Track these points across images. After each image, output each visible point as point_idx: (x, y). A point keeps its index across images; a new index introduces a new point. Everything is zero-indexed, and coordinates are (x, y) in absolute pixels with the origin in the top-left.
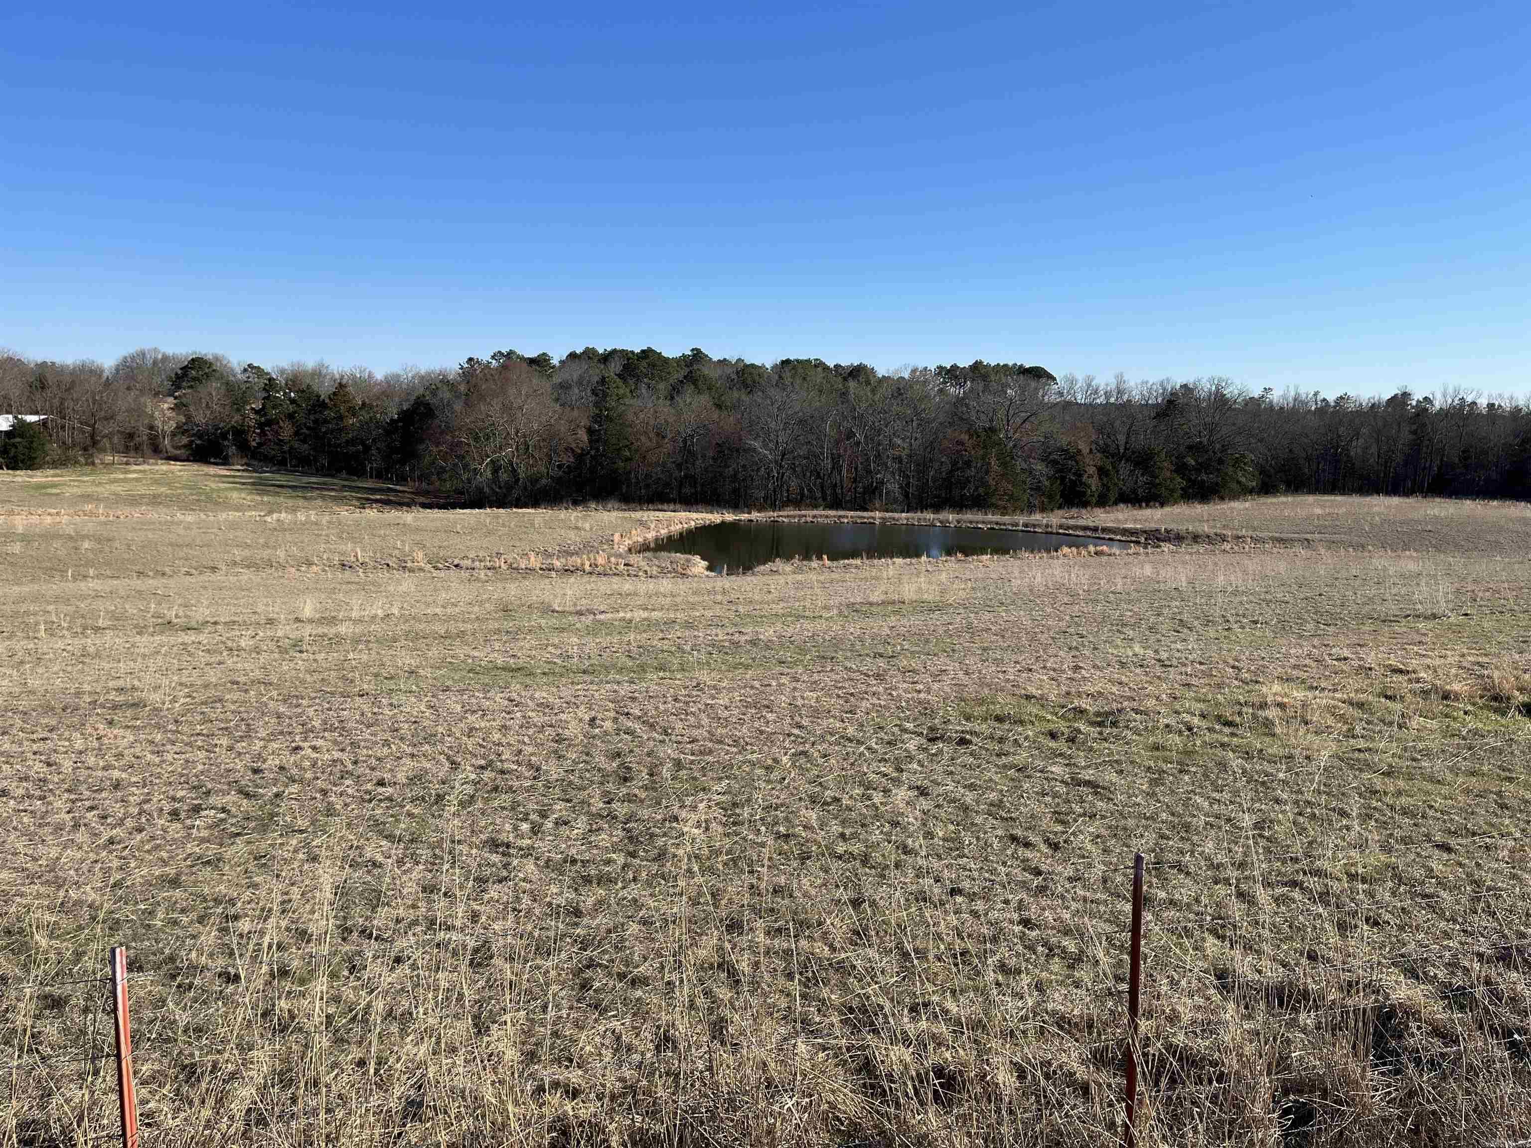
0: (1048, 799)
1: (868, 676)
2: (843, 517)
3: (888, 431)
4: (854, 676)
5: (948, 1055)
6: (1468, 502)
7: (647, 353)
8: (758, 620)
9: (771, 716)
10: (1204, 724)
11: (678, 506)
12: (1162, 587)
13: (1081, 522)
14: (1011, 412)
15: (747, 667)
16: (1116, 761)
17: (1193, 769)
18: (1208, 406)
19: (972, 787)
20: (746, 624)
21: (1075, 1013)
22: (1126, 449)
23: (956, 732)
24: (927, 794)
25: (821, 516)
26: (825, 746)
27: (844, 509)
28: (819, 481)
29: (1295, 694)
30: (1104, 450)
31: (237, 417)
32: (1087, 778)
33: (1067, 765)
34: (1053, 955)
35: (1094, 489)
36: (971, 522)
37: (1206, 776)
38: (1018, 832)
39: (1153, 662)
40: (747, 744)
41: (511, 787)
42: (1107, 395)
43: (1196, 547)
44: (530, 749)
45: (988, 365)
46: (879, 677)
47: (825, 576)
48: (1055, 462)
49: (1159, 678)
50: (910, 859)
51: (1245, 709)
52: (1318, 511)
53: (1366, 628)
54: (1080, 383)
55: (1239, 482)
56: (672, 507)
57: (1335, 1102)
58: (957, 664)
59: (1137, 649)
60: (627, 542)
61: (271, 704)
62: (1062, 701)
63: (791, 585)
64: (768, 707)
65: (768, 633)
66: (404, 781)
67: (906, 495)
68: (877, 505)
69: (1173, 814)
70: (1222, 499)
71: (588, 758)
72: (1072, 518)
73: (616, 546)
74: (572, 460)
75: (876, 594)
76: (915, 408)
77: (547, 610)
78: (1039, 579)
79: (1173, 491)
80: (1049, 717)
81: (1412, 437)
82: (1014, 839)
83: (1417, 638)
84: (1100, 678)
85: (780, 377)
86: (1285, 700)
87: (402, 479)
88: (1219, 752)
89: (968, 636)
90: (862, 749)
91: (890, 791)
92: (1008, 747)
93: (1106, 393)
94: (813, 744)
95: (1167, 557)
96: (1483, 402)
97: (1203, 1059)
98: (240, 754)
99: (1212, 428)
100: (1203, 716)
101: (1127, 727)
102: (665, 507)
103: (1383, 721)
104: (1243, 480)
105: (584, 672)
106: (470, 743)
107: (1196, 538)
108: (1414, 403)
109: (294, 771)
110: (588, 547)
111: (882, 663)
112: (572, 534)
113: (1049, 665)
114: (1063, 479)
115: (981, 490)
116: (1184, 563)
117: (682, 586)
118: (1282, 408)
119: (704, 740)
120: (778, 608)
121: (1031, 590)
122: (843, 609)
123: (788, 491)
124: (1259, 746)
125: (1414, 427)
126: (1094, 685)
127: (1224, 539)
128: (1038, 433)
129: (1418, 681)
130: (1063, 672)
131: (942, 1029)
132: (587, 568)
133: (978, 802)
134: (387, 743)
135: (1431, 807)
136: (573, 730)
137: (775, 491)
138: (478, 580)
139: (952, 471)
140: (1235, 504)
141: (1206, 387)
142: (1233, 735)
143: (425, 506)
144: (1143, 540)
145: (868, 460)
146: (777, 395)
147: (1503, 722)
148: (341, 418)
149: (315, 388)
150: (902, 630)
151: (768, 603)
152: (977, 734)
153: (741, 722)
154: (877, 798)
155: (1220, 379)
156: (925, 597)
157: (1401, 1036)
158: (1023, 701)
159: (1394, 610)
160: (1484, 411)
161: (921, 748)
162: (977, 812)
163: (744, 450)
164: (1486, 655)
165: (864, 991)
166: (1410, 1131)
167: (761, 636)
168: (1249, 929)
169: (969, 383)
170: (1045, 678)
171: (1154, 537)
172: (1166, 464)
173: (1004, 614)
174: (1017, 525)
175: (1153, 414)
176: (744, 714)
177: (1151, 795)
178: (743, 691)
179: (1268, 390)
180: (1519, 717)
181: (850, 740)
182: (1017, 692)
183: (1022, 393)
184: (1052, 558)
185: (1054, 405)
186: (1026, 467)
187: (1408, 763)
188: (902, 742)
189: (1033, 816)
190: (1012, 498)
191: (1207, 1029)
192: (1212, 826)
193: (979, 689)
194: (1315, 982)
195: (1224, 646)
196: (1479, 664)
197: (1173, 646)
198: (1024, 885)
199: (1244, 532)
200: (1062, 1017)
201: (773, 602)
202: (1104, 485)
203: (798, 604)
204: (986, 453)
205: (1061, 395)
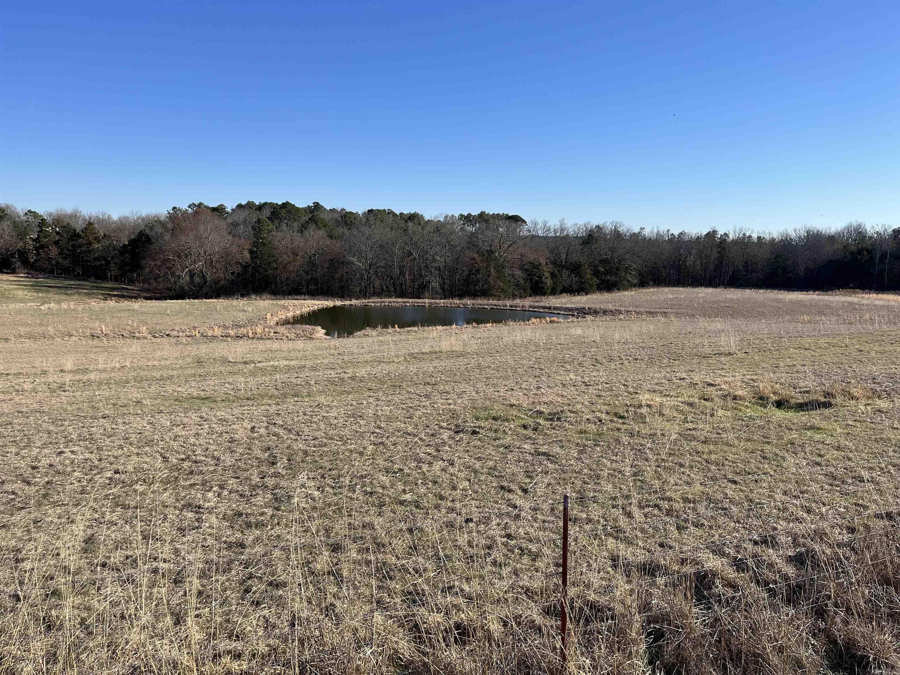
0: (522, 464)
1: (421, 396)
2: (407, 302)
3: (432, 252)
4: (412, 396)
5: (463, 616)
6: (748, 290)
7: (285, 205)
8: (355, 364)
9: (362, 422)
10: (608, 418)
11: (307, 297)
12: (586, 340)
13: (542, 304)
14: (502, 241)
15: (349, 393)
16: (560, 441)
17: (602, 444)
18: (611, 237)
19: (479, 459)
20: (349, 367)
21: (536, 586)
22: (566, 262)
23: (471, 427)
24: (454, 464)
25: (394, 302)
26: (395, 438)
27: (407, 298)
28: (392, 281)
29: (657, 399)
30: (554, 263)
31: (21, 244)
32: (544, 451)
33: (533, 444)
34: (524, 554)
35: (548, 285)
36: (480, 305)
37: (609, 447)
38: (505, 484)
39: (581, 383)
40: (348, 439)
41: (201, 471)
42: (555, 231)
43: (605, 318)
44: (213, 447)
45: (488, 214)
46: (427, 396)
47: (397, 337)
48: (527, 270)
49: (584, 392)
50: (443, 503)
51: (630, 408)
52: (670, 296)
53: (695, 361)
54: (540, 225)
55: (628, 281)
56: (303, 297)
57: (675, 627)
58: (472, 388)
59: (572, 376)
60: (276, 319)
61: (44, 425)
62: (531, 407)
63: (376, 344)
64: (361, 417)
65: (362, 372)
66: (132, 470)
67: (443, 289)
68: (427, 295)
69: (591, 470)
70: (619, 290)
71: (249, 452)
72: (537, 302)
73: (268, 322)
74: (240, 269)
75: (426, 347)
76: (447, 238)
77: (225, 361)
78: (518, 337)
79: (592, 286)
80: (523, 416)
81: (717, 255)
82: (502, 488)
83: (721, 366)
84: (551, 393)
85: (367, 219)
86: (652, 403)
87: (132, 282)
88: (616, 433)
89: (478, 371)
90: (416, 439)
91: (432, 463)
92: (500, 435)
93: (554, 230)
94: (388, 437)
95: (589, 323)
96: (755, 236)
97: (603, 607)
98: (23, 457)
99: (612, 250)
100: (608, 413)
101: (566, 421)
102: (299, 297)
103: (702, 413)
104: (630, 279)
105: (248, 399)
106: (175, 445)
107: (605, 312)
108: (719, 236)
109: (60, 467)
110: (251, 322)
111: (429, 388)
112: (241, 314)
113: (523, 386)
114: (531, 279)
115: (486, 286)
116: (598, 327)
117: (310, 345)
118: (650, 239)
119: (322, 438)
120: (368, 357)
121: (514, 344)
122: (407, 357)
123: (374, 287)
124: (637, 429)
125: (720, 249)
126: (548, 397)
127: (620, 312)
128: (517, 253)
129: (721, 390)
130: (531, 390)
131: (461, 600)
132: (251, 335)
133: (482, 468)
134: (121, 447)
135: (726, 459)
136: (241, 434)
137: (366, 287)
138: (182, 343)
139: (469, 275)
140: (626, 293)
141: (609, 227)
142: (624, 423)
143: (147, 298)
144: (576, 314)
145: (420, 269)
146: (366, 230)
147: (765, 411)
148: (90, 244)
149: (72, 224)
150: (441, 368)
151: (362, 354)
152: (482, 428)
153: (345, 426)
154: (425, 467)
155: (617, 223)
156: (454, 348)
157: (711, 588)
158: (508, 408)
159: (708, 351)
160: (756, 241)
161: (450, 438)
162: (482, 473)
163: (347, 263)
164: (756, 375)
165: (415, 582)
166: (716, 641)
167: (357, 374)
168: (631, 532)
169: (478, 225)
170: (521, 394)
171: (582, 312)
172: (588, 271)
173: (498, 358)
174: (506, 306)
175: (581, 242)
176: (346, 421)
177: (579, 459)
178: (346, 408)
179: (642, 229)
180: (773, 408)
181: (409, 434)
182: (505, 403)
183: (508, 231)
184: (526, 325)
185: (526, 237)
186: (510, 273)
187: (715, 436)
188: (440, 434)
189: (513, 474)
190: (503, 290)
191: (608, 590)
192: (612, 475)
193: (484, 402)
194: (665, 560)
195: (619, 374)
196: (752, 380)
197: (592, 374)
198: (508, 514)
199: (631, 309)
200: (528, 590)
201: (365, 353)
202: (554, 283)
203: (380, 354)
204: (488, 265)
205: (530, 231)
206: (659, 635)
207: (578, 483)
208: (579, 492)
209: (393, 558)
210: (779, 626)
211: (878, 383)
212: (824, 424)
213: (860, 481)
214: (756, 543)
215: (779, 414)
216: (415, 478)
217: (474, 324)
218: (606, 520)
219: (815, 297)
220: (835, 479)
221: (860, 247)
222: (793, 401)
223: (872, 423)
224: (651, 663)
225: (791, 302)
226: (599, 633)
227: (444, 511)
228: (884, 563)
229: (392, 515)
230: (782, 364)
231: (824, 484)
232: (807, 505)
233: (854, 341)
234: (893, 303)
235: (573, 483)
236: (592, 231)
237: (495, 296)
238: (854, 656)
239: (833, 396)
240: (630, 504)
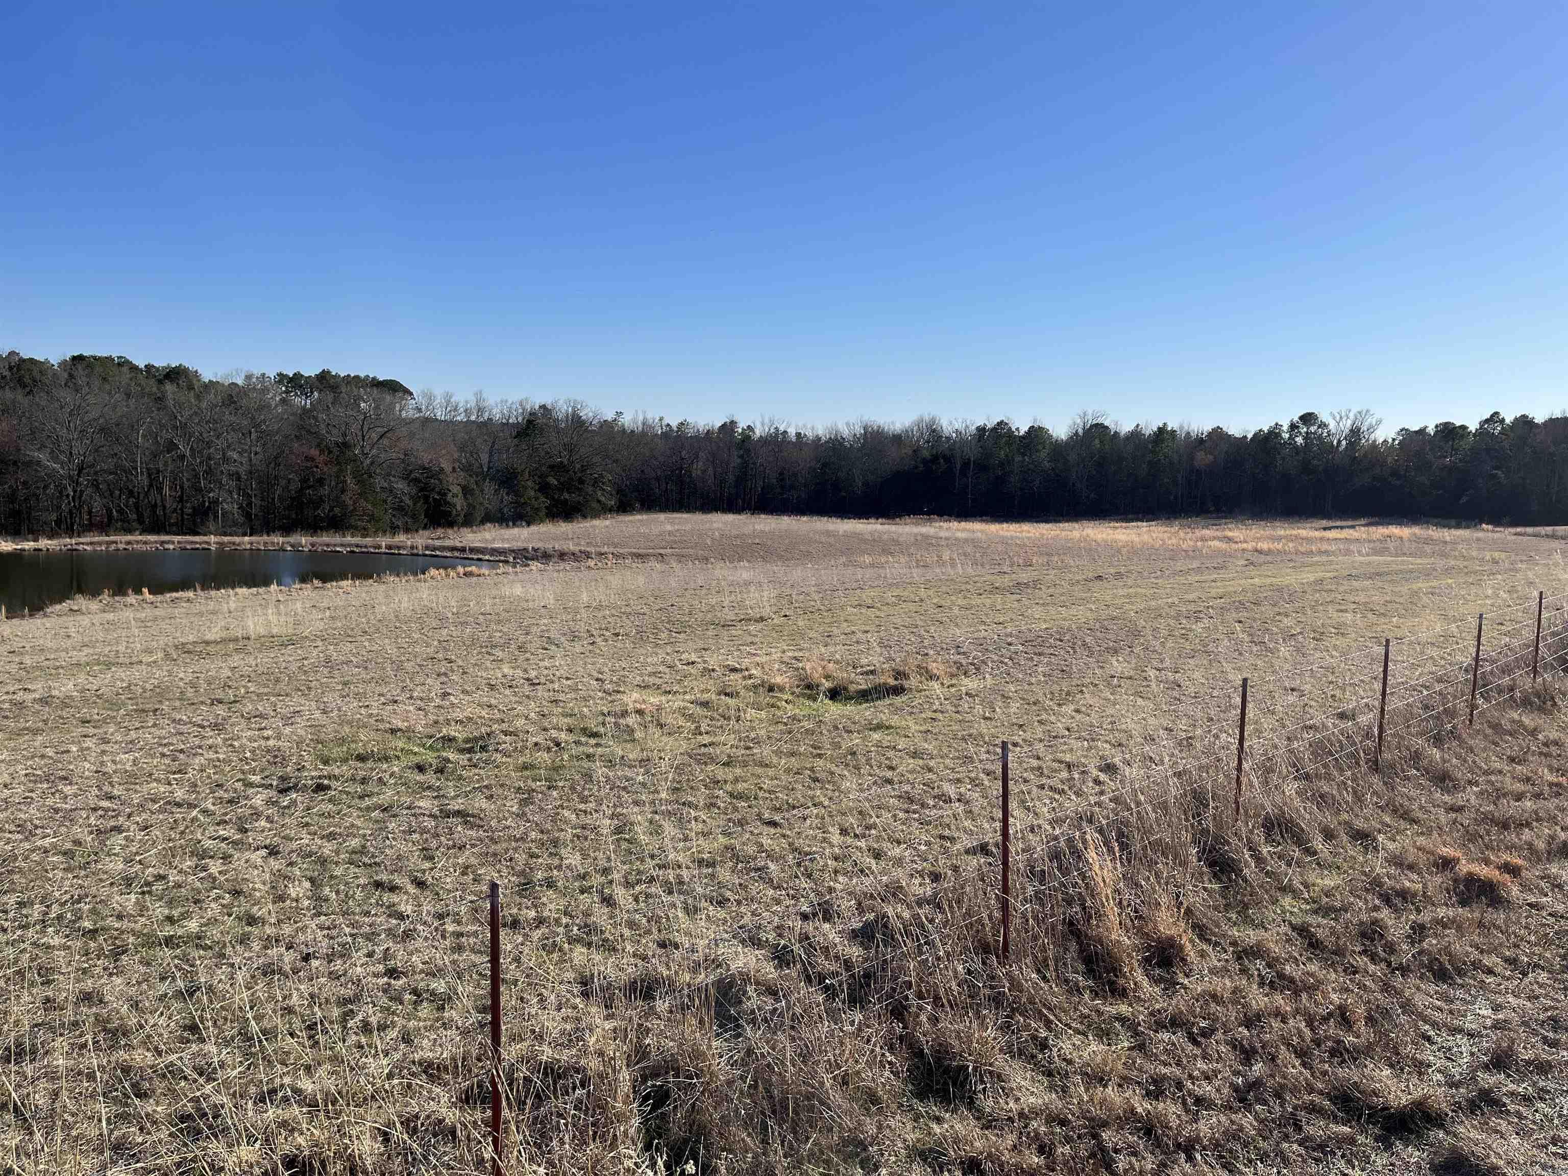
0: (415, 836)
1: (203, 727)
2: (168, 542)
3: (220, 443)
4: (184, 729)
5: (300, 1140)
6: (786, 518)
8: (53, 672)
9: (69, 790)
10: (571, 738)
12: (531, 604)
13: (448, 543)
14: (366, 428)
15: (36, 732)
16: (486, 787)
17: (561, 784)
18: (567, 427)
19: (331, 837)
20: (36, 678)
21: (445, 1056)
22: (489, 468)
23: (312, 778)
24: (278, 853)
25: (138, 542)
26: (144, 816)
27: (168, 533)
28: (132, 501)
29: (652, 700)
30: (467, 469)
32: (456, 808)
33: (435, 798)
34: (422, 1001)
35: (459, 509)
36: (328, 545)
37: (573, 788)
38: (384, 877)
39: (522, 681)
40: (36, 827)
43: (562, 565)
45: (337, 376)
46: (217, 727)
47: (147, 613)
48: (416, 480)
49: (528, 697)
50: (255, 930)
51: (608, 719)
52: (669, 528)
53: (710, 633)
54: (439, 400)
55: (599, 501)
57: (687, 1077)
58: (313, 704)
59: (506, 670)
62: (430, 731)
63: (98, 627)
64: (66, 779)
65: (66, 687)
67: (248, 516)
68: (212, 528)
69: (542, 832)
70: (584, 517)
72: (439, 538)
75: (214, 630)
76: (253, 418)
78: (404, 605)
79: (537, 510)
80: (416, 749)
81: (739, 461)
82: (378, 885)
83: (750, 639)
84: (469, 702)
85: (71, 376)
86: (643, 706)
88: (586, 764)
89: (326, 671)
90: (195, 813)
91: (231, 856)
92: (371, 787)
93: (466, 411)
94: (129, 816)
95: (536, 575)
96: (792, 432)
97: (567, 1069)
99: (570, 448)
100: (570, 730)
101: (497, 750)
103: (723, 716)
104: (603, 499)
107: (562, 556)
108: (740, 430)
111: (221, 710)
113: (415, 694)
114: (426, 498)
115: (337, 510)
116: (551, 580)
118: (632, 431)
120: (82, 656)
121: (397, 616)
122: (172, 651)
123: (90, 513)
124: (620, 753)
125: (741, 452)
126: (463, 711)
127: (588, 556)
128: (397, 449)
129: (750, 677)
130: (431, 700)
131: (296, 1112)
133: (337, 852)
135: (760, 788)
137: (71, 512)
139: (302, 489)
140: (596, 522)
141: (563, 409)
142: (598, 745)
144: (511, 559)
145: (196, 476)
146: (67, 396)
147: (815, 706)
150: (247, 670)
151: (66, 651)
152: (336, 778)
153: (27, 801)
154: (215, 867)
155: (575, 401)
156: (275, 631)
157: (740, 1002)
158: (387, 735)
159: (731, 616)
160: (794, 439)
161: (270, 802)
162: (337, 863)
163: (23, 463)
164: (800, 650)
165: (198, 1094)
166: (750, 1086)
167: (55, 693)
168: (613, 931)
169: (316, 394)
170: (411, 708)
171: (523, 556)
172: (529, 483)
173: (366, 644)
174: (379, 547)
175: (514, 434)
176: (32, 791)
177: (522, 815)
178: (29, 763)
179: (619, 414)
180: (827, 701)
181: (179, 805)
182: (381, 726)
183: (377, 407)
184: (419, 581)
185: (413, 421)
186: (386, 485)
187: (743, 752)
188: (247, 798)
189: (399, 858)
190: (372, 518)
191: (574, 1038)
192: (578, 837)
193: (339, 728)
194: (669, 968)
195: (589, 660)
196: (795, 658)
197: (541, 664)
198: (390, 932)
199: (606, 549)
200: (430, 1065)
201: (74, 649)
202: (469, 505)
203: (108, 648)
204: (341, 471)
205: (420, 410)
206: (661, 1097)
207: (521, 858)
208: (522, 873)
209: (149, 1054)
210: (842, 1044)
211: (964, 653)
212: (895, 720)
213: (945, 801)
214: (805, 917)
215: (834, 710)
216: (193, 889)
217: (315, 582)
218: (572, 917)
219: (879, 527)
220: (912, 802)
221: (934, 452)
222: (853, 688)
223: (957, 712)
224: (648, 1147)
225: (846, 535)
226: (560, 1116)
227: (256, 946)
228: (980, 921)
229: (143, 969)
230: (836, 631)
231: (897, 812)
232: (875, 846)
233: (931, 593)
234: (979, 534)
235: (511, 860)
236: (534, 414)
237: (356, 528)
238: (947, 1070)
239: (906, 676)
240: (611, 882)
